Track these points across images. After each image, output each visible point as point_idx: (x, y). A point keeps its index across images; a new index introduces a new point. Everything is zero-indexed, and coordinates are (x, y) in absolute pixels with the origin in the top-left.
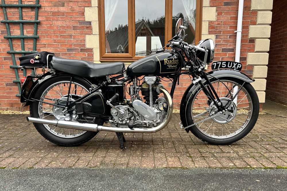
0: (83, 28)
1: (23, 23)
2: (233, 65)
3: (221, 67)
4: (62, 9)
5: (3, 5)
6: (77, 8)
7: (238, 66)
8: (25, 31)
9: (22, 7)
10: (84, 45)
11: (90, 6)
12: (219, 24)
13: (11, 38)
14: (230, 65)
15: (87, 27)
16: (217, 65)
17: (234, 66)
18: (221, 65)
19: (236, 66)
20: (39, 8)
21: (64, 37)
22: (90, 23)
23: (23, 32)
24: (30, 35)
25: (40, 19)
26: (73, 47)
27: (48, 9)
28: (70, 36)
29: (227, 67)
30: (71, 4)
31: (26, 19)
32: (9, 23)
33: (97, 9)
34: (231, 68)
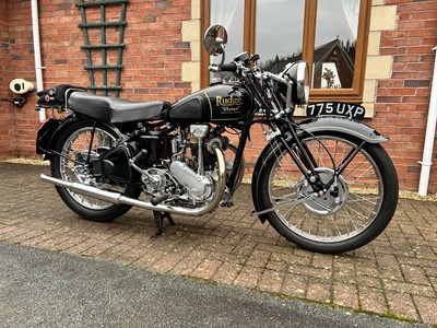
0: (178, 52)
1: (106, 49)
2: (347, 109)
3: (324, 112)
4: (153, 26)
5: (84, 25)
6: (172, 24)
7: (357, 112)
8: (108, 59)
9: (105, 27)
10: (180, 78)
11: (189, 18)
12: (401, 36)
13: (92, 70)
14: (340, 110)
15: (185, 51)
16: (317, 109)
17: (349, 111)
18: (324, 108)
19: (353, 111)
20: (125, 26)
21: (154, 66)
22: (188, 44)
23: (106, 60)
24: (114, 64)
25: (126, 41)
26: (165, 81)
27: (135, 27)
28: (162, 65)
29: (335, 112)
30: (164, 18)
31: (110, 43)
32: (90, 49)
33: (198, 22)
34: (344, 114)
